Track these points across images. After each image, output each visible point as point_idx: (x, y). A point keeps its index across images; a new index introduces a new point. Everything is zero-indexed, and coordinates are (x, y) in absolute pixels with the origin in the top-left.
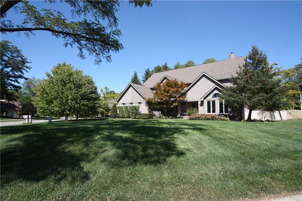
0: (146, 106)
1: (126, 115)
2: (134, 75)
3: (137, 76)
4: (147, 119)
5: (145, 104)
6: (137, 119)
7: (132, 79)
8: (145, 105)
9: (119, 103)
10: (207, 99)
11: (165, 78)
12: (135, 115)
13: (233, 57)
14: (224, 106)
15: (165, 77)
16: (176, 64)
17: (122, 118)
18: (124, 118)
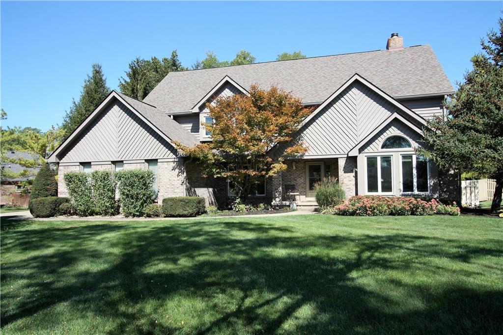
0: (177, 171)
1: (98, 203)
2: (91, 75)
3: (104, 78)
4: (191, 216)
5: (172, 165)
6: (149, 216)
7: (86, 86)
8: (174, 169)
9: (64, 160)
10: (366, 150)
11: (227, 85)
12: (142, 204)
13: (398, 45)
14: (415, 172)
15: (227, 82)
16: (206, 57)
17: (85, 214)
18: (92, 213)
